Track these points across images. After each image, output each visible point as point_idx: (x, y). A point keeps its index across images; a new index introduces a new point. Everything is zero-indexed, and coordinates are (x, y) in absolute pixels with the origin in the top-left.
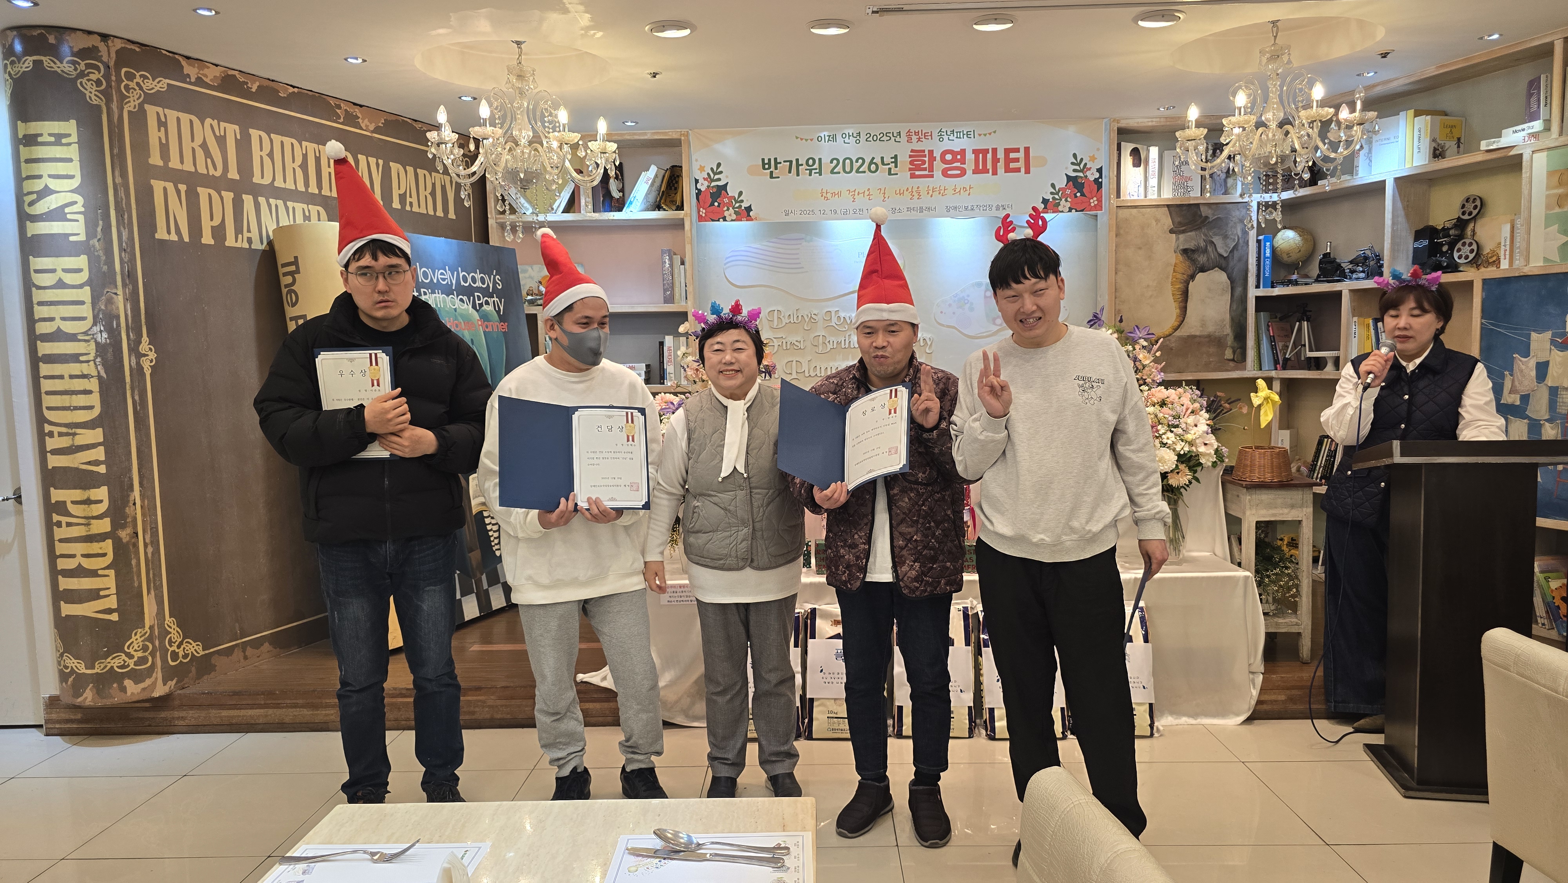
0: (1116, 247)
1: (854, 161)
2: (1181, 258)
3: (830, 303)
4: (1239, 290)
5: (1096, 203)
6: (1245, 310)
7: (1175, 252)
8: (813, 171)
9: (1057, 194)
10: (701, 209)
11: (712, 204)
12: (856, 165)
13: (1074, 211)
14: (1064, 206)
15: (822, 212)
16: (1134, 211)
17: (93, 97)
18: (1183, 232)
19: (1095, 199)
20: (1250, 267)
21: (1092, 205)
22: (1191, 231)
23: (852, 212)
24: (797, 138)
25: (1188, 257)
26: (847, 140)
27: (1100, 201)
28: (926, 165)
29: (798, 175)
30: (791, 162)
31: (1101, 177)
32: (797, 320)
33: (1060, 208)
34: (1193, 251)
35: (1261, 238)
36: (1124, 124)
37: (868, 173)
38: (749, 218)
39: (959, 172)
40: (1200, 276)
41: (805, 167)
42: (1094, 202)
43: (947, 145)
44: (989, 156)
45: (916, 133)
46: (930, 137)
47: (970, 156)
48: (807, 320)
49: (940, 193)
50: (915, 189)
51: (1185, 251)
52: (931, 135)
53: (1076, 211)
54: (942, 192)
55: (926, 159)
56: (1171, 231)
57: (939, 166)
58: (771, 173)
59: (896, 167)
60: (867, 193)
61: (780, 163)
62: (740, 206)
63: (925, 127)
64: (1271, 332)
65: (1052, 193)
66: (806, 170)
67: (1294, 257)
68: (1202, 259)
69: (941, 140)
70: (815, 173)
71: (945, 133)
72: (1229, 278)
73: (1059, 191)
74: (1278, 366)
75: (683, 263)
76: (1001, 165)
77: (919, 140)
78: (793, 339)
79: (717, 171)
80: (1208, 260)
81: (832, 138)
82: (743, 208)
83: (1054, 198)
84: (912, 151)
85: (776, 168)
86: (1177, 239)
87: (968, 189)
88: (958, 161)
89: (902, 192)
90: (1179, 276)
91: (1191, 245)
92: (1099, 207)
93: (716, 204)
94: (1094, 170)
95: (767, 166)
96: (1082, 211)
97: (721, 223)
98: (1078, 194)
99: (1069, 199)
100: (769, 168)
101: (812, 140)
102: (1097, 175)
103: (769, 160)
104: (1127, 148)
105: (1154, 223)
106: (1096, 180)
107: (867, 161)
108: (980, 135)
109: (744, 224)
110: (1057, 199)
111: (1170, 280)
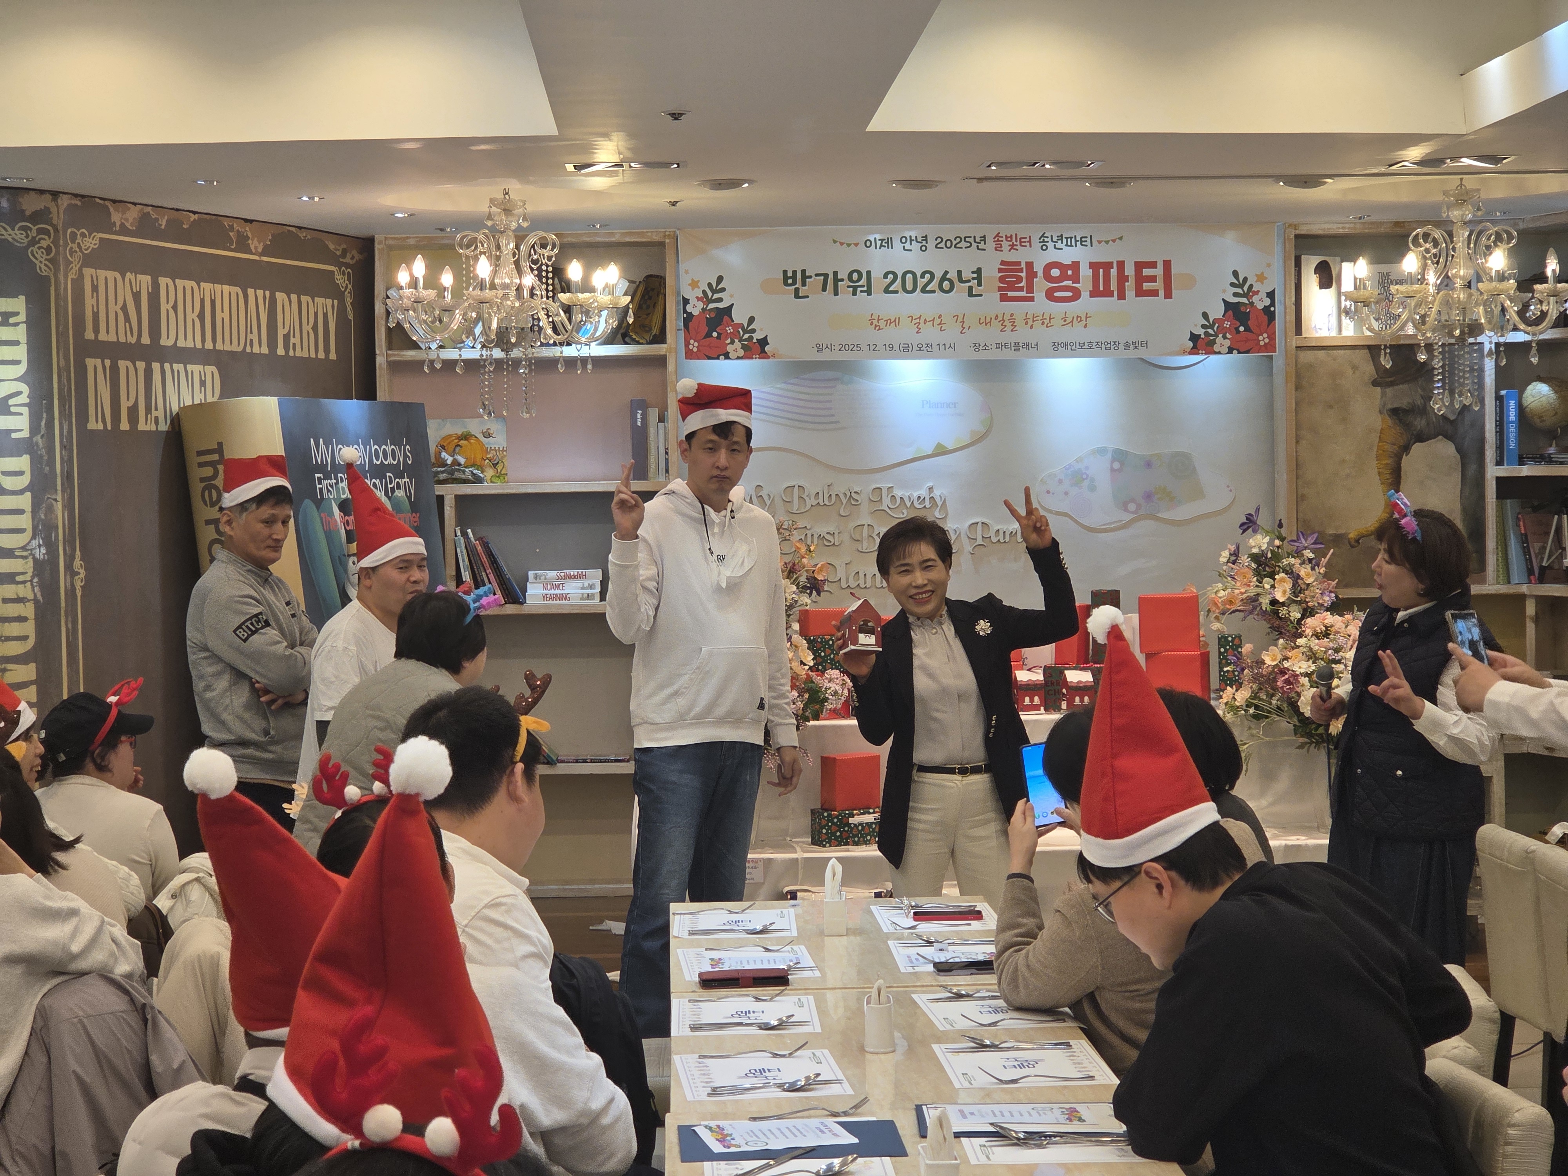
0: (1296, 404)
1: (919, 275)
2: (1389, 422)
3: (877, 476)
4: (1472, 468)
5: (1267, 341)
6: (1482, 497)
7: (1381, 412)
8: (859, 289)
9: (1212, 327)
10: (692, 341)
11: (709, 335)
12: (921, 282)
13: (1235, 352)
14: (1222, 345)
15: (872, 347)
16: (1321, 353)
17: (43, 267)
18: (1392, 384)
19: (1265, 335)
20: (1487, 435)
21: (1262, 343)
22: (1402, 383)
23: (915, 348)
24: (835, 242)
25: (1400, 420)
26: (907, 246)
27: (1272, 337)
28: (1023, 284)
29: (836, 293)
30: (826, 276)
31: (1273, 304)
32: (830, 500)
33: (1216, 348)
34: (1406, 412)
35: (1503, 392)
36: (1304, 230)
37: (939, 294)
38: (763, 354)
39: (1070, 294)
40: (1417, 448)
41: (847, 282)
42: (1263, 339)
43: (1053, 255)
44: (1114, 272)
45: (1009, 238)
46: (1028, 244)
47: (1086, 272)
48: (844, 501)
49: (1043, 324)
50: (1007, 317)
51: (1395, 412)
52: (1030, 242)
53: (1239, 352)
54: (1046, 322)
55: (1023, 275)
56: (1375, 383)
57: (1041, 285)
58: (797, 290)
59: (980, 284)
60: (937, 321)
61: (810, 277)
62: (751, 338)
63: (1023, 230)
64: (1522, 528)
65: (1203, 326)
66: (849, 287)
67: (1549, 422)
68: (1420, 423)
69: (1044, 248)
70: (861, 291)
71: (1049, 239)
72: (1458, 450)
73: (1214, 323)
74: (1532, 577)
75: (662, 419)
76: (1130, 285)
77: (1012, 247)
78: (821, 529)
79: (717, 286)
80: (1428, 424)
81: (888, 243)
82: (755, 341)
83: (1206, 333)
84: (1003, 263)
85: (804, 284)
86: (1383, 394)
87: (1084, 318)
88: (1068, 278)
89: (988, 320)
90: (1388, 447)
91: (1403, 403)
92: (1270, 346)
93: (715, 334)
94: (1263, 295)
95: (790, 281)
96: (1248, 352)
97: (722, 362)
98: (1242, 329)
99: (1228, 336)
100: (794, 283)
101: (856, 245)
102: (1267, 302)
103: (795, 272)
104: (1310, 263)
105: (1350, 371)
106: (1266, 309)
107: (938, 275)
108: (1100, 242)
109: (755, 363)
110: (1212, 335)
111: (1374, 453)
